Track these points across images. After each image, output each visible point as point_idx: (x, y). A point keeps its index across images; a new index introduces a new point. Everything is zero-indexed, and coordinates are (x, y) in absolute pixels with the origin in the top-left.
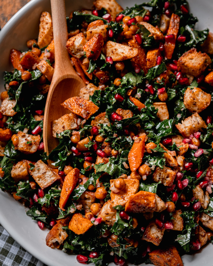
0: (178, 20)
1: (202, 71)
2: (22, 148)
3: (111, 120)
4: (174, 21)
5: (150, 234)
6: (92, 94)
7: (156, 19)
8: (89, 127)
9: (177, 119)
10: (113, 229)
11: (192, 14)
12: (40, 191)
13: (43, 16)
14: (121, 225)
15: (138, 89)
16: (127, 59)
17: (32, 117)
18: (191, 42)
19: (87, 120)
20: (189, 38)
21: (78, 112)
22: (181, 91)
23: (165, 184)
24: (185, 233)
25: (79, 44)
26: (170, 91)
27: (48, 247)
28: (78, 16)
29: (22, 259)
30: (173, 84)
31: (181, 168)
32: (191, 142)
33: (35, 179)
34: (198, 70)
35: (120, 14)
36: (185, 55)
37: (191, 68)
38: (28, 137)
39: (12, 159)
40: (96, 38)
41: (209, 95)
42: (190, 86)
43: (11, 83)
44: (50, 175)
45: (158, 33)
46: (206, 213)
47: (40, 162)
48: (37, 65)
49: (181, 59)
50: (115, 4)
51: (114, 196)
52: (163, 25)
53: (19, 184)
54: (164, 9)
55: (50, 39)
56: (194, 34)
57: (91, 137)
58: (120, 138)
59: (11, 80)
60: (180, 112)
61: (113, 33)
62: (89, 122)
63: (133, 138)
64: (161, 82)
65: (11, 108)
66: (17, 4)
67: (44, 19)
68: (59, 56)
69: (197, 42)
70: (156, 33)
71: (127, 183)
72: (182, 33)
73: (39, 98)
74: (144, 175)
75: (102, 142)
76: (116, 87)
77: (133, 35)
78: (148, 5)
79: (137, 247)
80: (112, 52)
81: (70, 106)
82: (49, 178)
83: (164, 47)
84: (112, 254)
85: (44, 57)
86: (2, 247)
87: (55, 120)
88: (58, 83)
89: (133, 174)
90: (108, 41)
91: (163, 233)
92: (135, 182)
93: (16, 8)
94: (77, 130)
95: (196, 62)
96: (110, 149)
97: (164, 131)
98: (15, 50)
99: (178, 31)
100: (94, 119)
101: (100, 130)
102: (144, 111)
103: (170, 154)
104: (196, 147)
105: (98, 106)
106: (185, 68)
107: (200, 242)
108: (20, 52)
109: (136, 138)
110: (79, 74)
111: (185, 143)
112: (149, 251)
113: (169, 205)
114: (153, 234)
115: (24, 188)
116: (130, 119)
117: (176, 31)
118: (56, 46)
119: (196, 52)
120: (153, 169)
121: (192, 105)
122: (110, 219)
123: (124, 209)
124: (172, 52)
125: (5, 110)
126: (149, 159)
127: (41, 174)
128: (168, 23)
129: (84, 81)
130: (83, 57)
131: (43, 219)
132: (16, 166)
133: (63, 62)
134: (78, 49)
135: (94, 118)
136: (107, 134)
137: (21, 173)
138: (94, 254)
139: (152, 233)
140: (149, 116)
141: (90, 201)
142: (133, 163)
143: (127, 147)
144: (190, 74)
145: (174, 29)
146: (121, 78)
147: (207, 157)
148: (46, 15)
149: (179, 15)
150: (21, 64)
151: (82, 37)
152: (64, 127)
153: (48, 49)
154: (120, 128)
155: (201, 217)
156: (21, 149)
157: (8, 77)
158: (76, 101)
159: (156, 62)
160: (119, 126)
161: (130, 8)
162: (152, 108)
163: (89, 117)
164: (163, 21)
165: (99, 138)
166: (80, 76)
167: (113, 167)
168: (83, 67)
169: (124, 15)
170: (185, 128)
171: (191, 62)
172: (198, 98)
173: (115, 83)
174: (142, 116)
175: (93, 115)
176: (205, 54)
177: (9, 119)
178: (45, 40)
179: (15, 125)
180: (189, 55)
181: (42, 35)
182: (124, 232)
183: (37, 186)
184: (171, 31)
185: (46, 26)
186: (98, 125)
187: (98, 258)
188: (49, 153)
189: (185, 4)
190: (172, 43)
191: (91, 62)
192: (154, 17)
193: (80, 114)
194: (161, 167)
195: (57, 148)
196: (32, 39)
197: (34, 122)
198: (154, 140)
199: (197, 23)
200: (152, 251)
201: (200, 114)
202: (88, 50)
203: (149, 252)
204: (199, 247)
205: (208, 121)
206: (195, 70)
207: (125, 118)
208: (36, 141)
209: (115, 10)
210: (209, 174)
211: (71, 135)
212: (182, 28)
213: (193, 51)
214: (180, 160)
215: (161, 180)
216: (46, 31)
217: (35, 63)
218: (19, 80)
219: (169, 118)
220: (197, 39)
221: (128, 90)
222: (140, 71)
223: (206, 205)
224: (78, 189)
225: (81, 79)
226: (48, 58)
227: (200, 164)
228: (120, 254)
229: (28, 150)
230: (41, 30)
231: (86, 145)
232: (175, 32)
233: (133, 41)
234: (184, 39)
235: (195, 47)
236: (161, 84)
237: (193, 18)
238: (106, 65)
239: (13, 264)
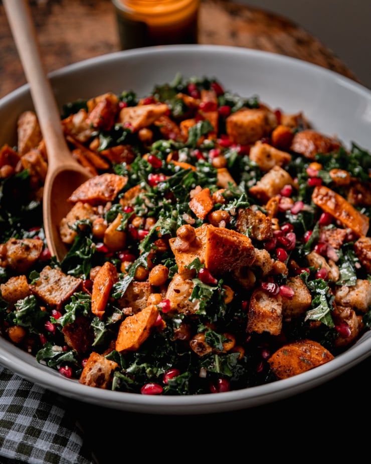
5: (259, 308)
12: (54, 310)
14: (205, 290)
24: (318, 303)
25: (80, 119)
44: (68, 281)
46: (341, 286)
47: (49, 269)
51: (182, 256)
53: (17, 304)
55: (36, 141)
64: (211, 144)
67: (24, 120)
74: (221, 220)
79: (245, 354)
80: (131, 118)
81: (81, 194)
82: (67, 285)
84: (203, 374)
87: (62, 219)
91: (280, 303)
100: (123, 198)
101: (135, 209)
104: (289, 205)
107: (347, 325)
112: (266, 355)
114: (265, 307)
115: (28, 307)
120: (233, 213)
121: (265, 159)
122: (185, 298)
124: (216, 123)
127: (52, 285)
131: (68, 357)
132: (7, 283)
134: (79, 128)
135: (122, 195)
139: (261, 305)
146: (149, 150)
152: (77, 218)
155: (336, 294)
156: (13, 255)
160: (164, 186)
163: (114, 196)
165: (137, 221)
175: (120, 192)
185: (29, 126)
186: (133, 205)
193: (100, 195)
194: (245, 203)
200: (271, 352)
203: (266, 358)
208: (36, 245)
211: (92, 226)
216: (29, 131)
222: (176, 136)
223: (335, 275)
227: (304, 222)
228: (217, 367)
229: (25, 256)
230: (21, 134)
231: (118, 228)
238: (125, 133)
239: (26, 438)
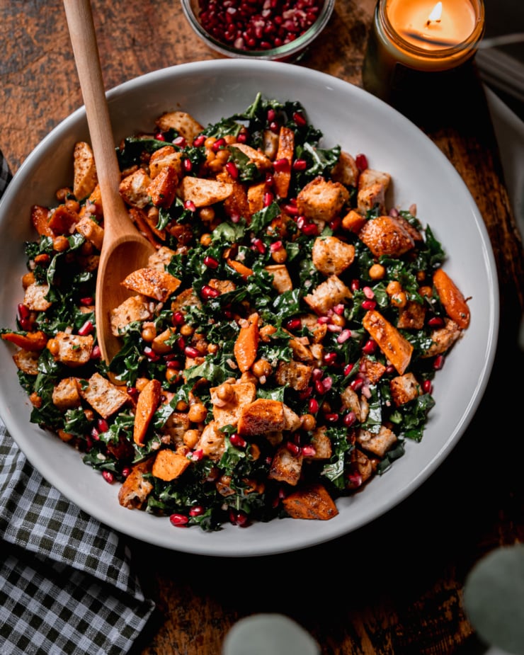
0: (292, 136)
1: (336, 211)
2: (66, 356)
3: (203, 298)
4: (285, 138)
5: (280, 467)
6: (168, 263)
7: (256, 138)
8: (168, 314)
9: (305, 288)
10: (221, 463)
11: (312, 126)
12: (100, 422)
13: (79, 149)
14: (233, 456)
15: (240, 247)
16: (217, 201)
17: (76, 310)
18: (315, 167)
19: (164, 304)
20: (311, 162)
21: (148, 291)
22: (308, 245)
23: (296, 388)
24: (336, 460)
25: (140, 185)
26: (289, 246)
27: (123, 508)
28: (132, 143)
29: (83, 533)
30: (294, 235)
31: (319, 364)
32: (330, 322)
33: (91, 404)
34: (329, 209)
35: (199, 135)
36: (308, 188)
37: (319, 207)
38: (74, 339)
39: (51, 377)
40: (166, 173)
41: (350, 246)
42: (320, 236)
43: (38, 258)
44: (114, 395)
45: (262, 158)
46: (365, 429)
47: (98, 377)
48: (77, 226)
49: (302, 196)
50: (190, 122)
51: (219, 413)
52: (268, 147)
53: (67, 414)
54: (267, 121)
55: (92, 185)
56: (319, 156)
57: (174, 329)
58: (219, 324)
59: (38, 253)
60: (309, 278)
61: (192, 164)
62: (167, 305)
63: (240, 323)
64: (274, 234)
65: (41, 297)
66: (33, 138)
67: (81, 154)
68: (110, 209)
69: (323, 166)
70: (258, 158)
71: (236, 390)
72: (299, 156)
73: (85, 278)
74: (262, 375)
75: (191, 335)
76: (205, 247)
77: (223, 165)
78: (242, 118)
79: (264, 493)
80: (193, 193)
81: (134, 285)
82: (113, 400)
83: (272, 179)
84: (225, 507)
85: (87, 212)
86: (50, 517)
87: (113, 308)
88: (112, 250)
89: (244, 377)
90: (185, 176)
91: (301, 463)
92: (248, 387)
93: (32, 144)
94: (150, 319)
95: (325, 197)
96: (205, 344)
97: (287, 309)
98: (38, 206)
99: (292, 153)
100: (175, 301)
101: (186, 317)
102: (252, 279)
103: (300, 342)
104: (339, 328)
105: (179, 279)
106: (309, 208)
107: (360, 474)
108: (46, 210)
109: (242, 321)
110: (145, 234)
111: (322, 323)
112: (282, 496)
113: (305, 420)
114: (286, 466)
115: (76, 419)
116: (231, 293)
117: (289, 153)
118: (103, 194)
119: (324, 183)
120: (275, 365)
121: (326, 265)
122: (216, 450)
123: (237, 431)
124: (287, 186)
125: (32, 303)
126: (267, 351)
127: (100, 395)
128: (276, 143)
129: (153, 245)
130: (148, 207)
131: (110, 467)
132: (59, 386)
133: (117, 216)
134: (138, 194)
135: (174, 298)
136: (198, 322)
137: (68, 397)
138: (197, 510)
139: (283, 464)
140: (261, 287)
141: (182, 428)
142: (243, 359)
143: (231, 335)
144: (318, 218)
145: (286, 151)
146: (210, 232)
147: (358, 341)
148: (83, 147)
149: (293, 129)
150: (51, 227)
151: (144, 174)
152: (128, 318)
153: (91, 200)
154: (217, 308)
155: (358, 435)
156: (65, 359)
157: (33, 249)
158: (144, 276)
159: (263, 202)
160: (215, 305)
161: (213, 124)
162: (263, 274)
163: (167, 298)
164: (269, 140)
165: (186, 330)
166: (146, 238)
167: (212, 368)
168: (150, 222)
169: (206, 137)
170: (319, 300)
171: (318, 197)
172: (334, 252)
173: (202, 242)
174: (250, 287)
175: (173, 294)
176: (337, 183)
177: (40, 316)
178: (85, 186)
179: (51, 324)
180: (313, 188)
181: (80, 179)
182: (240, 468)
183: (97, 415)
184: (282, 153)
185: (86, 165)
186: (183, 310)
187: (203, 514)
188: (109, 361)
189: (299, 111)
190: (285, 171)
191: (162, 213)
192: (253, 136)
193: (153, 295)
194: (286, 360)
195: (121, 353)
196: (64, 187)
197: (79, 316)
198: (272, 322)
199: (321, 139)
200: (287, 496)
201: (340, 277)
202: (155, 194)
203: (282, 499)
204: (360, 482)
205: (354, 286)
206: (325, 210)
207: (223, 292)
208: (87, 344)
209: (191, 130)
210: (363, 367)
211: (142, 329)
212: (299, 147)
213: (320, 181)
214: (316, 350)
215: (289, 381)
216: (85, 172)
217: (72, 224)
218: (51, 252)
219: (293, 288)
220: (324, 163)
221: (223, 249)
222: (239, 219)
223: (363, 416)
224: (160, 411)
225: (149, 243)
226: (93, 214)
227: (348, 353)
228: (238, 506)
229: (76, 360)
230: (77, 171)
231: (166, 342)
232: (288, 155)
233: (224, 174)
234: (303, 164)
235: (321, 175)
236: (274, 236)
237: (314, 131)
238: (185, 214)
239: (70, 542)
